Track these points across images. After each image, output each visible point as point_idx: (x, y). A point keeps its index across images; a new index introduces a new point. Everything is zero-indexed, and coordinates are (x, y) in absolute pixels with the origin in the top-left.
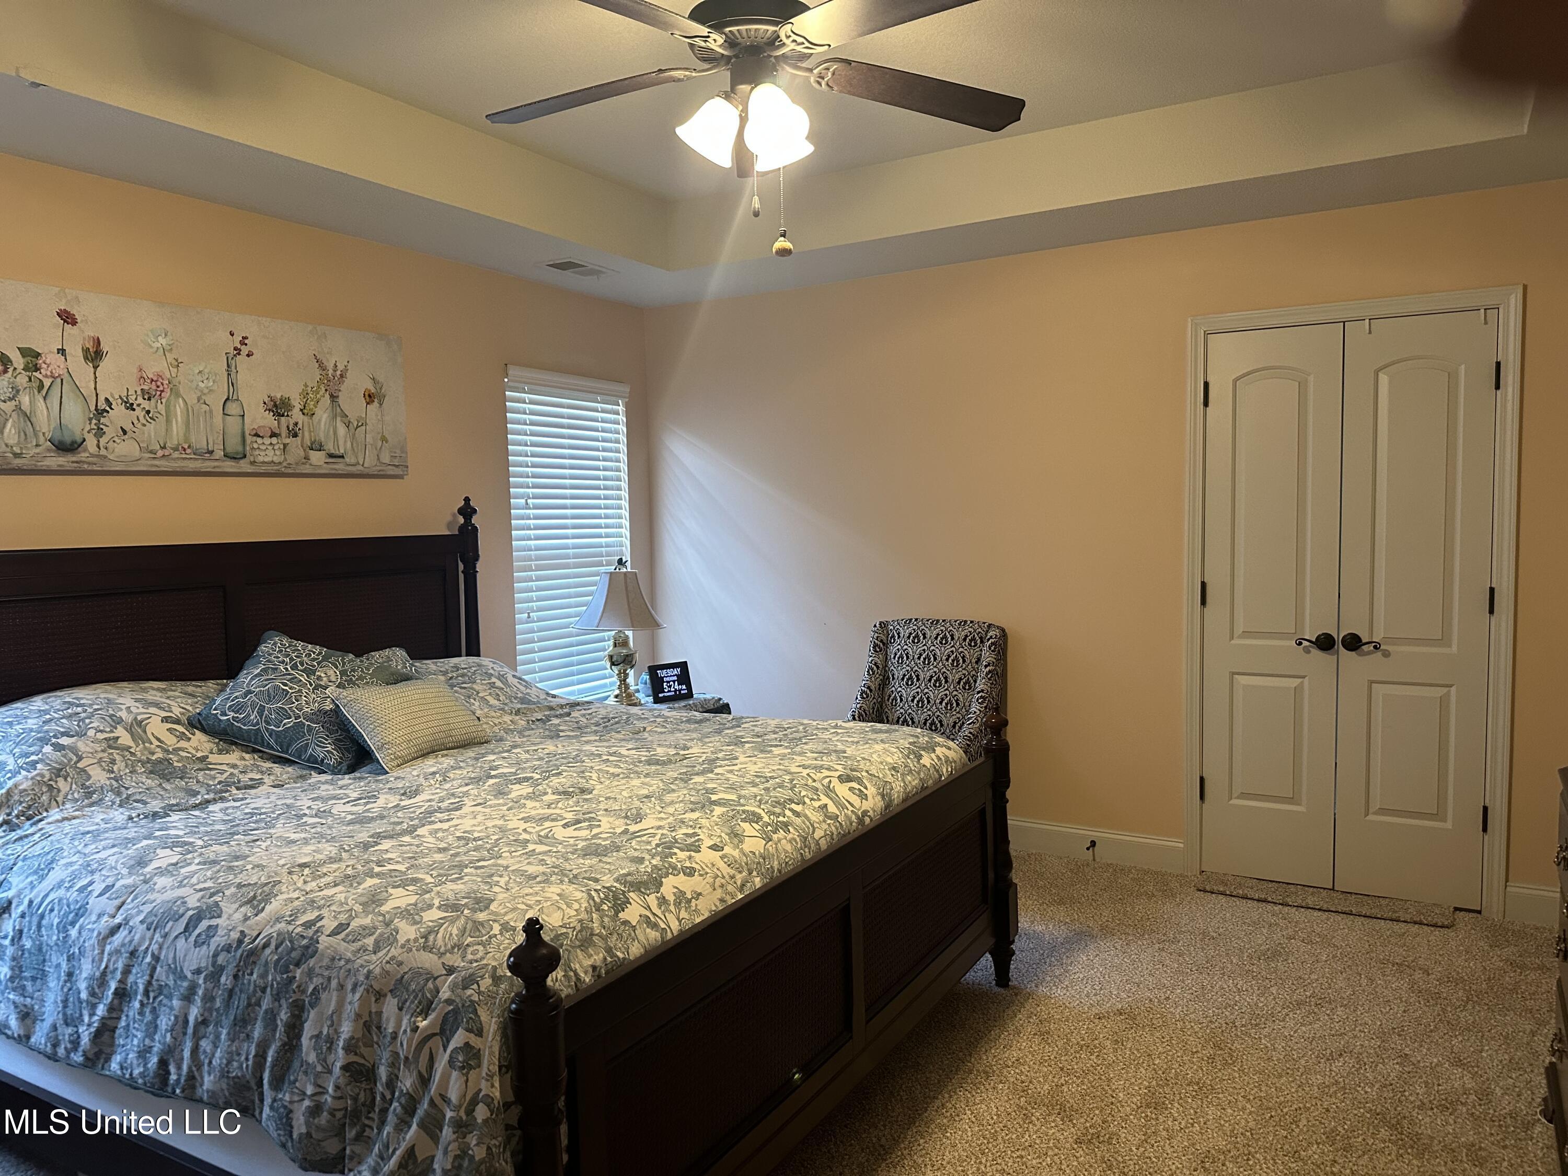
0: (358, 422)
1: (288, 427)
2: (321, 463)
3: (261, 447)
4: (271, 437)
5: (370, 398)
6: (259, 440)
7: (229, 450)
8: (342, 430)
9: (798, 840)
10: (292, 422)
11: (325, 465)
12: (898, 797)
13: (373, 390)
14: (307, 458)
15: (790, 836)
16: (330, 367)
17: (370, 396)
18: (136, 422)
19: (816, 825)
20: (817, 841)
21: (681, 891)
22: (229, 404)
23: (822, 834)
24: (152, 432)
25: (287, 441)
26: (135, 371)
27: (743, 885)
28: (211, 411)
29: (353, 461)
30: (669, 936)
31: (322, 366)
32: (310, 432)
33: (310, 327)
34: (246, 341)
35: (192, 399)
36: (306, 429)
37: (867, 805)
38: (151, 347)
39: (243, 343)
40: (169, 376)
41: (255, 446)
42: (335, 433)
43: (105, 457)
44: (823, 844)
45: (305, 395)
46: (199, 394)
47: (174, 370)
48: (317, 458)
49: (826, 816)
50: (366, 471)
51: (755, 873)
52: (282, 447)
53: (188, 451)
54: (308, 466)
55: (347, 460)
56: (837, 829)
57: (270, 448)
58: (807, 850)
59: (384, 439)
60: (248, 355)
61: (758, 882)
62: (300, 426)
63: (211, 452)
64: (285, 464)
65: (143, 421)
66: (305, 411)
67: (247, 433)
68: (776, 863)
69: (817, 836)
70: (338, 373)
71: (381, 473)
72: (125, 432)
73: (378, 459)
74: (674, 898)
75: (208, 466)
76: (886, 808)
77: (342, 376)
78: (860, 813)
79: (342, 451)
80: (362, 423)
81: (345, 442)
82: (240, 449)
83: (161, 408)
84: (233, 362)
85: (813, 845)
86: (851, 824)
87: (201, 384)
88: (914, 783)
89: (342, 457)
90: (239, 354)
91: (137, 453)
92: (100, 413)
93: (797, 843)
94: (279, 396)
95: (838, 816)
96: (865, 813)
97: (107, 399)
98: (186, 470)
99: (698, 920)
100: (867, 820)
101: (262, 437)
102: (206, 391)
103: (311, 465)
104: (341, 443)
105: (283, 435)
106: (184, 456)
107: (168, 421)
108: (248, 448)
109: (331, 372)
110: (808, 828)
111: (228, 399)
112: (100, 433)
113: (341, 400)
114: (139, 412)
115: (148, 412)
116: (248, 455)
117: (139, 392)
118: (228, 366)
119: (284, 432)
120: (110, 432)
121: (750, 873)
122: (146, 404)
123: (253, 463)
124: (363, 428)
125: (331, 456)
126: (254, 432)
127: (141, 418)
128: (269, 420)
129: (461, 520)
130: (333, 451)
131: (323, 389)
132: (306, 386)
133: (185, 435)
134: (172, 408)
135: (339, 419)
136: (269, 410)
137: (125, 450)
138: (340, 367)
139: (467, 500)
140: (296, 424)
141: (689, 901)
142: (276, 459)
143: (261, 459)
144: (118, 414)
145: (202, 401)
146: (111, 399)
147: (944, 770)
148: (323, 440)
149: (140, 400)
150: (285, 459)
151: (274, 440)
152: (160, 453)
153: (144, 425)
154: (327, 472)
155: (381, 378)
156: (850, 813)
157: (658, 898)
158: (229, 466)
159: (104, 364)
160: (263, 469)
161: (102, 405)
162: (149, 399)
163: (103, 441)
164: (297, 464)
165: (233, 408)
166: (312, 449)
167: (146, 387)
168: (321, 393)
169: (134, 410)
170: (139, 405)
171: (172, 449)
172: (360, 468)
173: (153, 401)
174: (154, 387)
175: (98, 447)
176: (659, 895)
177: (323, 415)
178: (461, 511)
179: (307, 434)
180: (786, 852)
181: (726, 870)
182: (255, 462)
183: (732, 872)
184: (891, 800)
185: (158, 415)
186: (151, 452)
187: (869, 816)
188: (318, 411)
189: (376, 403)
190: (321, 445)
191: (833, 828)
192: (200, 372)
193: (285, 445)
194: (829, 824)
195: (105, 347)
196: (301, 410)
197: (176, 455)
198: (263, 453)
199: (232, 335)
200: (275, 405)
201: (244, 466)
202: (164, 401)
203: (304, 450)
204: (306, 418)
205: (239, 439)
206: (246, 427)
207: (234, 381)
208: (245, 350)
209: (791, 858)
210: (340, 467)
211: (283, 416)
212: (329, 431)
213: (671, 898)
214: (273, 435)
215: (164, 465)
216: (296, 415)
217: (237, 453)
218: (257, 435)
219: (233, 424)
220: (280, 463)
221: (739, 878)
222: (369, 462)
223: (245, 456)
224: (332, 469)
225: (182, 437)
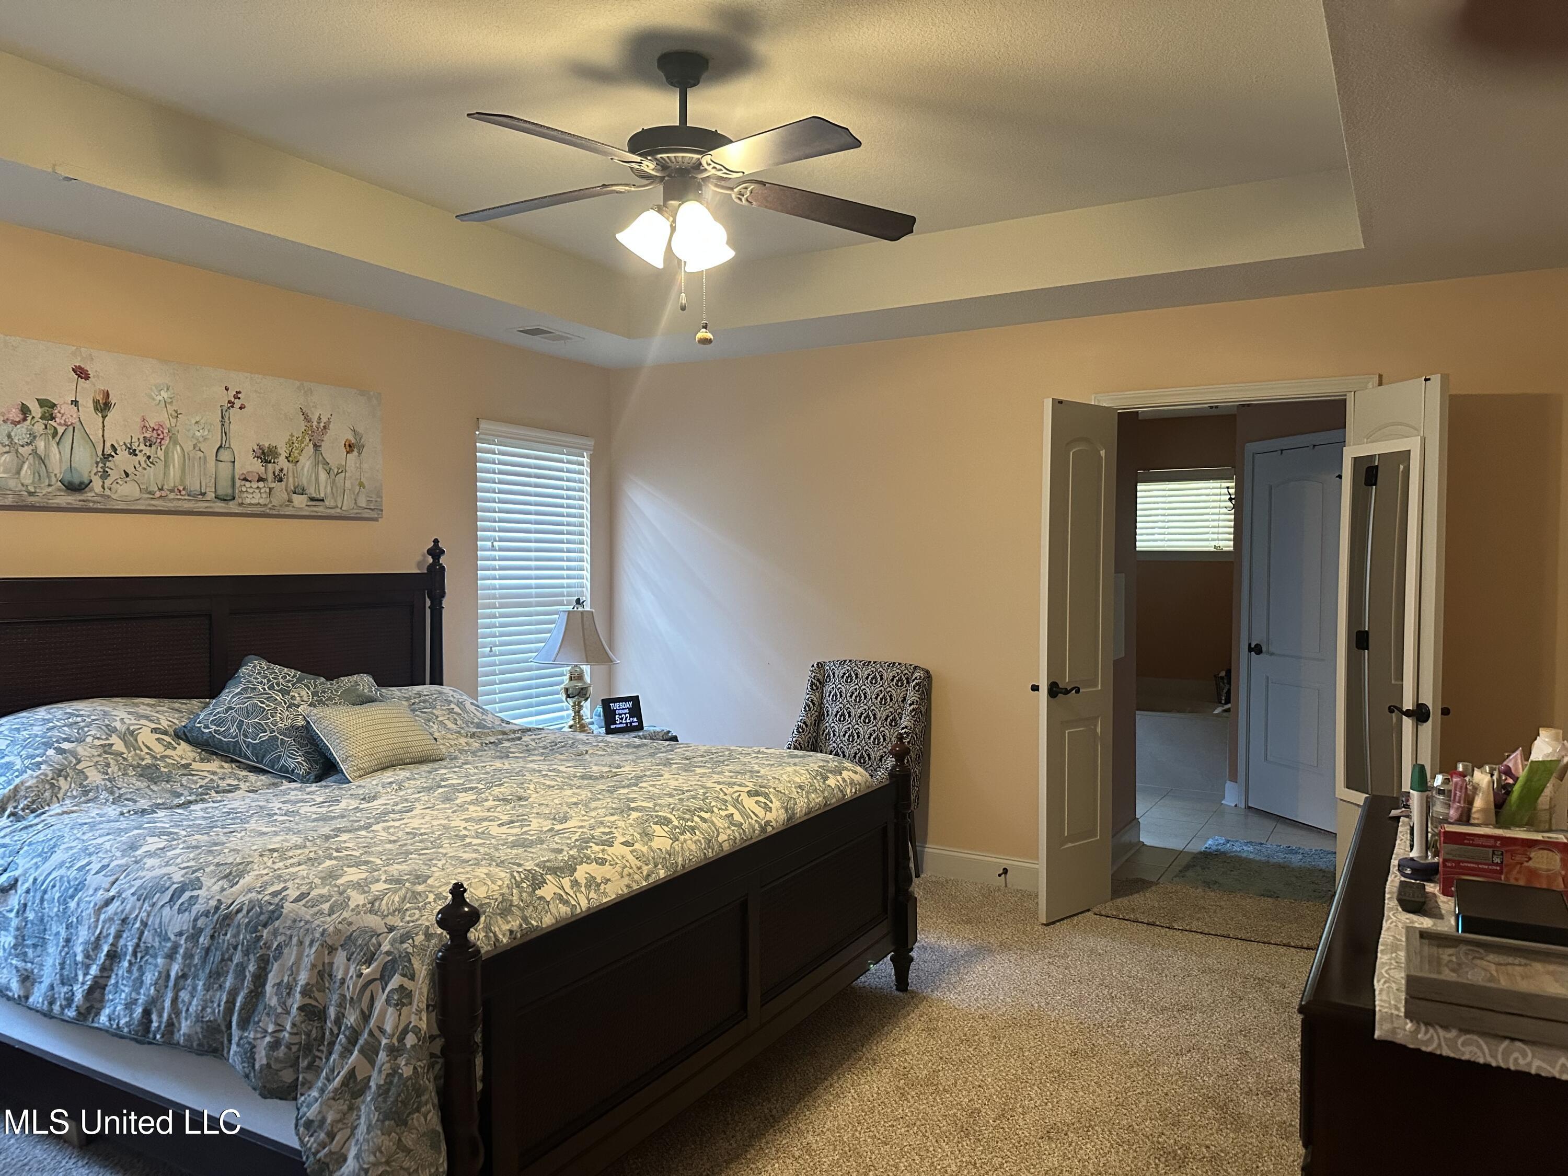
0: (339, 469)
1: (274, 473)
2: (303, 506)
3: (248, 490)
4: (258, 481)
5: (350, 447)
6: (248, 484)
7: (220, 492)
8: (323, 476)
9: (703, 841)
10: (277, 468)
11: (307, 508)
12: (801, 811)
13: (353, 441)
14: (290, 501)
15: (696, 838)
16: (315, 419)
17: (350, 446)
18: (137, 466)
19: (720, 830)
20: (721, 844)
21: (592, 877)
22: (222, 450)
23: (726, 838)
24: (152, 476)
25: (273, 485)
26: (139, 420)
27: (648, 875)
28: (205, 457)
29: (332, 504)
30: (579, 911)
31: (307, 419)
32: (294, 477)
33: (298, 383)
34: (239, 395)
35: (188, 447)
36: (290, 474)
37: (770, 816)
38: (154, 399)
39: (236, 397)
40: (168, 426)
41: (244, 489)
42: (317, 479)
43: (109, 497)
44: (726, 846)
45: (291, 444)
46: (195, 441)
47: (173, 421)
48: (299, 501)
49: (731, 823)
50: (344, 514)
51: (660, 866)
52: (268, 490)
53: (183, 493)
54: (291, 508)
55: (327, 503)
56: (740, 834)
57: (257, 491)
58: (710, 850)
59: (361, 485)
60: (241, 408)
61: (662, 874)
62: (285, 472)
63: (203, 494)
64: (270, 506)
65: (144, 465)
66: (290, 459)
67: (237, 477)
68: (680, 859)
69: (720, 839)
70: (322, 425)
71: (359, 516)
72: (127, 475)
73: (356, 503)
74: (585, 881)
75: (201, 506)
76: (788, 820)
77: (325, 427)
78: (763, 822)
79: (322, 495)
80: (342, 470)
81: (326, 487)
82: (230, 491)
83: (161, 454)
84: (227, 413)
85: (716, 847)
86: (754, 831)
87: (198, 434)
88: (817, 801)
89: (323, 500)
90: (232, 407)
91: (137, 494)
92: (106, 457)
93: (701, 844)
94: (267, 445)
95: (742, 824)
96: (768, 823)
97: (113, 446)
98: (180, 509)
99: (605, 901)
100: (769, 829)
101: (250, 481)
102: (201, 439)
103: (293, 507)
104: (322, 489)
105: (270, 480)
106: (179, 497)
107: (166, 466)
108: (237, 491)
109: (315, 423)
110: (713, 832)
111: (221, 447)
112: (105, 475)
113: (323, 449)
114: (141, 457)
115: (149, 457)
116: (237, 497)
117: (142, 440)
118: (222, 417)
119: (270, 477)
120: (114, 475)
121: (656, 866)
122: (147, 451)
123: (241, 504)
124: (343, 474)
125: (312, 499)
126: (243, 476)
127: (143, 463)
128: (257, 466)
129: (430, 560)
130: (314, 495)
131: (308, 439)
132: (292, 436)
133: (181, 479)
134: (170, 454)
135: (320, 466)
136: (258, 457)
137: (126, 491)
138: (324, 419)
139: (436, 541)
140: (281, 470)
141: (598, 885)
142: (262, 501)
143: (248, 501)
144: (122, 459)
145: (197, 449)
146: (116, 446)
147: (848, 791)
148: (305, 485)
149: (142, 447)
150: (271, 502)
151: (261, 484)
152: (158, 494)
153: (145, 469)
154: (307, 513)
155: (360, 430)
156: (753, 822)
157: (571, 881)
158: (219, 506)
159: (112, 415)
160: (249, 510)
161: (108, 450)
162: (150, 446)
163: (108, 482)
164: (281, 506)
165: (225, 455)
166: (295, 493)
167: (148, 435)
168: (305, 443)
169: (136, 455)
170: (141, 451)
171: (168, 490)
172: (338, 510)
173: (153, 447)
174: (155, 435)
175: (103, 487)
176: (572, 878)
177: (306, 462)
178: (430, 552)
179: (291, 480)
180: (691, 850)
181: (635, 862)
182: (242, 503)
183: (639, 864)
184: (793, 814)
185: (158, 460)
186: (150, 493)
187: (772, 826)
188: (302, 459)
189: (355, 453)
190: (303, 490)
191: (737, 834)
192: (197, 422)
193: (271, 489)
194: (733, 831)
195: (113, 400)
196: (287, 458)
197: (172, 496)
198: (250, 496)
199: (227, 389)
200: (263, 453)
201: (233, 507)
202: (163, 447)
203: (288, 494)
204: (290, 465)
205: (230, 483)
206: (236, 474)
207: (227, 431)
208: (238, 403)
209: (695, 856)
210: (320, 509)
211: (270, 462)
212: (311, 476)
213: (583, 882)
214: (260, 479)
215: (160, 504)
216: (282, 461)
217: (227, 495)
218: (246, 480)
219: (225, 470)
220: (265, 505)
221: (646, 870)
222: (347, 505)
223: (234, 498)
224: (312, 511)
225: (178, 481)
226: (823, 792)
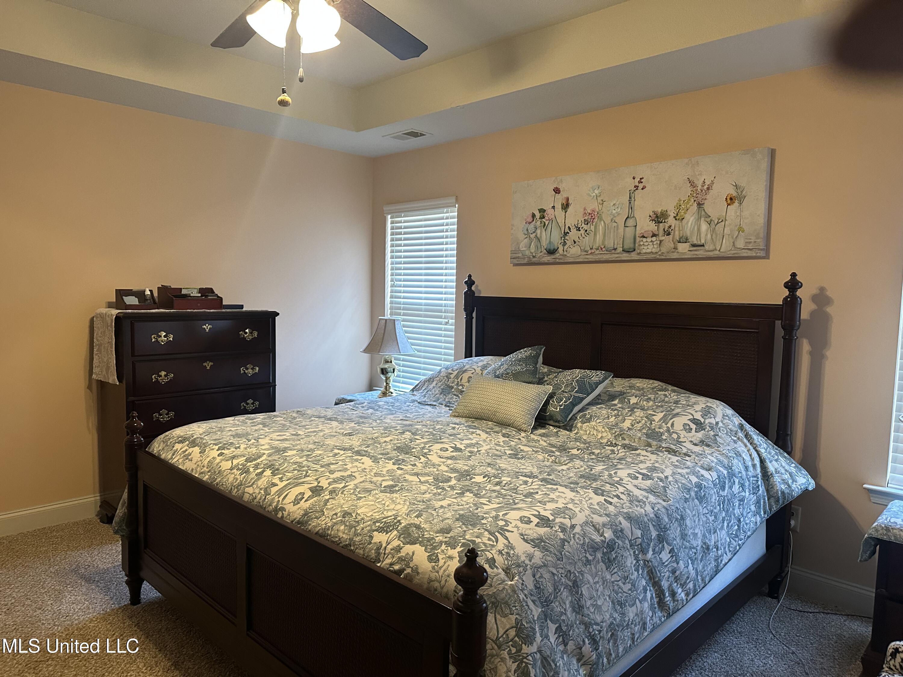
0: (719, 219)
1: (664, 229)
2: (686, 251)
3: (645, 244)
4: (652, 237)
5: (731, 200)
6: (644, 240)
7: (625, 247)
8: (704, 227)
9: (238, 481)
10: (667, 225)
11: (689, 252)
12: (315, 527)
13: (735, 194)
14: (675, 248)
15: (239, 477)
16: (699, 184)
17: (731, 199)
18: (580, 236)
19: (255, 486)
20: (244, 492)
22: (628, 220)
23: (251, 492)
24: (587, 241)
25: (663, 238)
26: (582, 210)
27: (202, 473)
28: (618, 226)
29: (712, 248)
30: (170, 461)
31: (692, 184)
32: (679, 231)
33: (686, 160)
34: (642, 180)
35: (608, 220)
36: (677, 229)
37: (290, 508)
38: (591, 196)
39: (640, 182)
40: (597, 210)
41: (642, 243)
42: (699, 230)
43: (566, 255)
44: (246, 497)
45: (679, 207)
46: (612, 217)
47: (600, 206)
48: (683, 248)
49: (266, 488)
50: (722, 255)
51: (209, 474)
52: (659, 242)
53: (604, 249)
54: (675, 254)
55: (707, 247)
56: (260, 499)
57: (651, 243)
58: (236, 490)
59: (740, 229)
60: (643, 189)
61: (206, 478)
62: (673, 228)
63: (615, 249)
64: (660, 253)
65: (583, 236)
66: (677, 218)
67: (637, 235)
68: (219, 479)
69: (247, 490)
70: (705, 187)
71: (736, 255)
72: (575, 242)
73: (734, 245)
75: (613, 257)
76: (299, 522)
77: (708, 189)
78: (280, 506)
79: (703, 241)
80: (722, 220)
81: (706, 235)
82: (632, 246)
83: (593, 228)
84: (633, 195)
85: (240, 491)
86: (270, 505)
87: (614, 212)
88: (341, 534)
89: (703, 246)
90: (637, 189)
91: (579, 252)
92: (566, 234)
93: (235, 482)
94: (660, 210)
96: (282, 509)
97: (569, 227)
98: (601, 259)
99: (180, 467)
100: (280, 515)
101: (646, 238)
102: (616, 215)
103: (678, 252)
104: (703, 235)
105: (661, 235)
106: (601, 252)
107: (595, 234)
108: (637, 245)
109: (700, 187)
110: (249, 483)
111: (628, 217)
112: (565, 244)
113: (705, 207)
114: (582, 231)
115: (586, 231)
116: (636, 249)
117: (583, 221)
118: (630, 198)
119: (661, 232)
120: (569, 243)
121: (208, 472)
122: (585, 227)
123: (639, 254)
124: (723, 223)
125: (694, 245)
126: (642, 235)
127: (583, 234)
128: (652, 227)
129: (786, 292)
130: (695, 242)
131: (693, 200)
132: (680, 200)
133: (603, 241)
134: (598, 227)
135: (703, 219)
136: (653, 220)
137: (574, 251)
138: (708, 182)
139: (794, 275)
140: (670, 227)
141: (187, 459)
142: (654, 250)
143: (644, 251)
144: (573, 234)
145: (613, 221)
146: (570, 227)
148: (689, 235)
149: (583, 225)
150: (660, 250)
151: (654, 239)
152: (590, 252)
153: (584, 238)
154: (690, 257)
155: (742, 183)
156: (277, 500)
158: (625, 257)
159: (570, 210)
160: (644, 257)
161: (567, 230)
162: (587, 224)
163: (566, 247)
164: (668, 252)
165: (631, 222)
166: (679, 242)
167: (586, 218)
168: (690, 204)
169: (580, 230)
170: (582, 228)
171: (596, 249)
172: (717, 252)
173: (589, 224)
174: (590, 217)
175: (563, 251)
177: (690, 219)
178: (786, 285)
179: (677, 233)
180: (228, 480)
181: (206, 463)
182: (640, 253)
183: (206, 465)
184: (307, 522)
185: (591, 232)
186: (586, 251)
187: (283, 514)
188: (687, 216)
189: (736, 204)
190: (687, 239)
191: (259, 496)
192: (614, 205)
193: (661, 241)
194: (260, 493)
195: (570, 201)
196: (675, 217)
197: (597, 252)
198: (646, 248)
199: (634, 178)
200: (657, 217)
201: (634, 256)
202: (594, 224)
203: (674, 243)
204: (677, 222)
205: (632, 240)
206: (637, 232)
207: (632, 206)
208: (641, 186)
209: (226, 485)
210: (701, 253)
211: (661, 222)
212: (694, 228)
214: (654, 235)
215: (591, 258)
216: (671, 221)
217: (630, 249)
218: (643, 237)
219: (629, 232)
220: (656, 253)
221: (205, 469)
222: (725, 247)
223: (635, 250)
224: (694, 255)
225: (601, 242)
226: (356, 534)
